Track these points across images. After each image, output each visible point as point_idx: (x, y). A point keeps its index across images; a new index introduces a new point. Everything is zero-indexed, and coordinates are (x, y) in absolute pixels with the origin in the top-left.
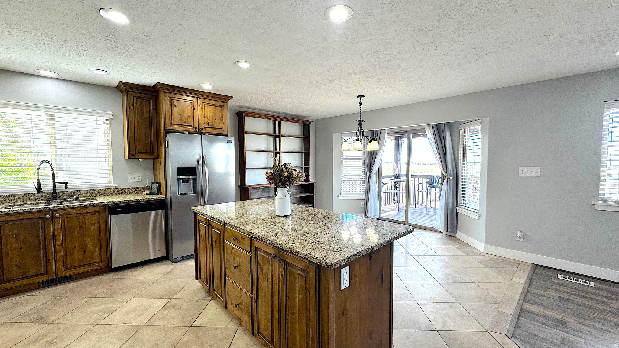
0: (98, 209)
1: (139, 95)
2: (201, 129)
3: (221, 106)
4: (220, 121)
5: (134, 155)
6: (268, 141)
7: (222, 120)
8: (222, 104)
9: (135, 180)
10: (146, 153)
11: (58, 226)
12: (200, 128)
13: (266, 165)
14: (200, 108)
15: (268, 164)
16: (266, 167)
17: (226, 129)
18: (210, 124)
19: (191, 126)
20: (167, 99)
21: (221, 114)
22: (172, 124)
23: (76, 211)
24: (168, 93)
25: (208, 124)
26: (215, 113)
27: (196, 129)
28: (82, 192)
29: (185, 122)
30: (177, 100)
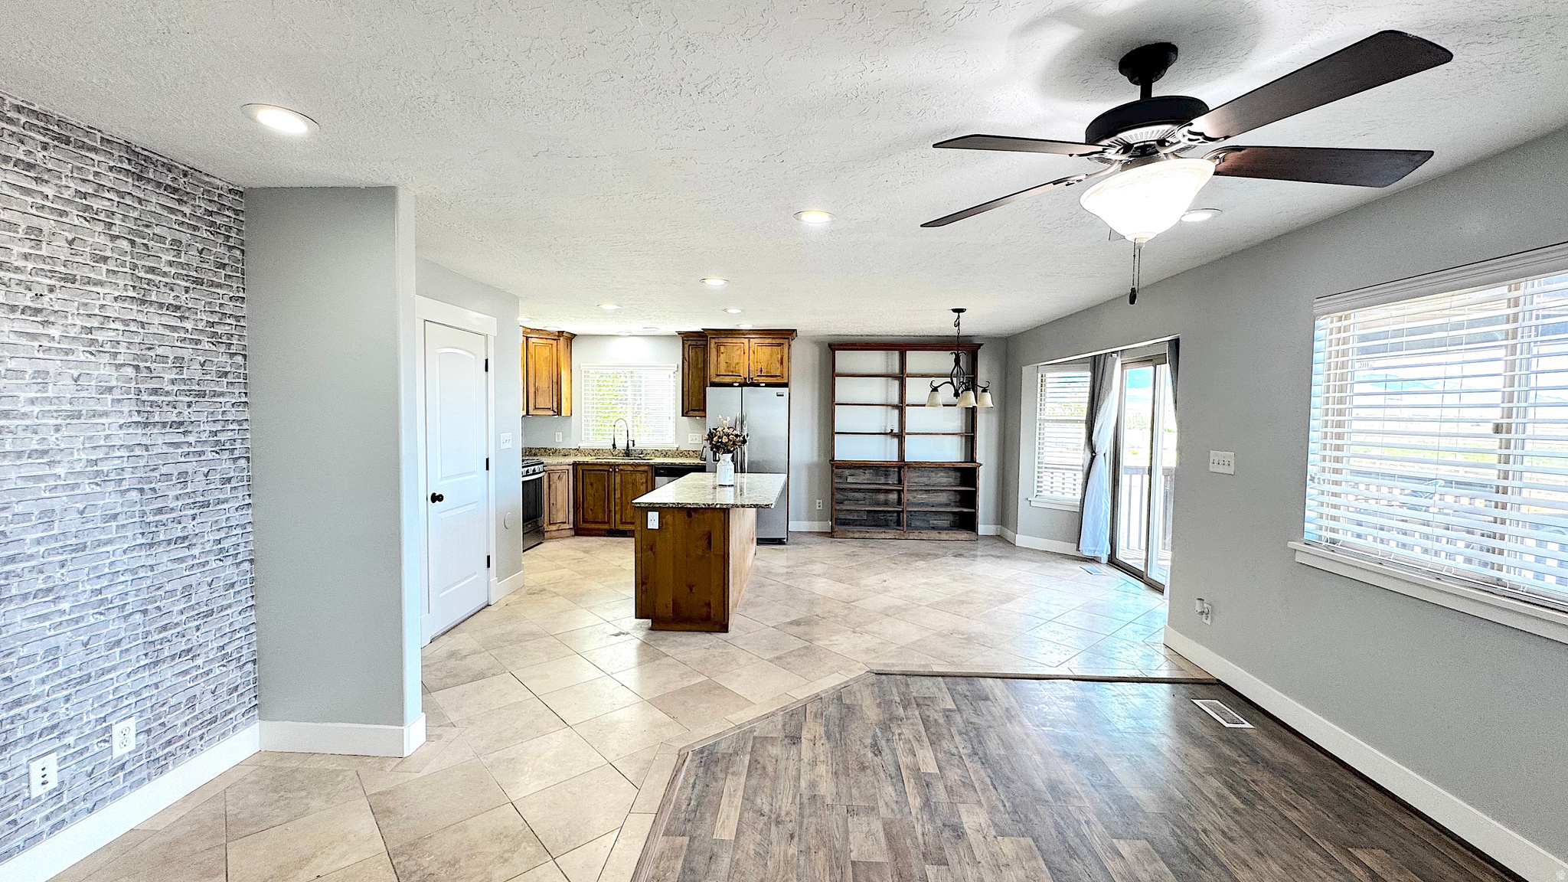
0: (646, 468)
1: (694, 343)
2: (752, 379)
3: (780, 345)
4: (778, 365)
5: (687, 413)
6: (887, 387)
7: (782, 363)
8: (781, 341)
9: (696, 442)
10: (699, 410)
11: (618, 480)
12: (751, 377)
13: (883, 428)
14: (751, 352)
15: (886, 427)
16: (883, 432)
17: (786, 376)
18: (764, 371)
19: (740, 376)
20: (713, 345)
21: (779, 357)
22: (717, 375)
23: (630, 468)
24: (714, 338)
25: (761, 371)
26: (771, 356)
27: (745, 379)
28: (649, 452)
29: (732, 372)
30: (722, 344)
